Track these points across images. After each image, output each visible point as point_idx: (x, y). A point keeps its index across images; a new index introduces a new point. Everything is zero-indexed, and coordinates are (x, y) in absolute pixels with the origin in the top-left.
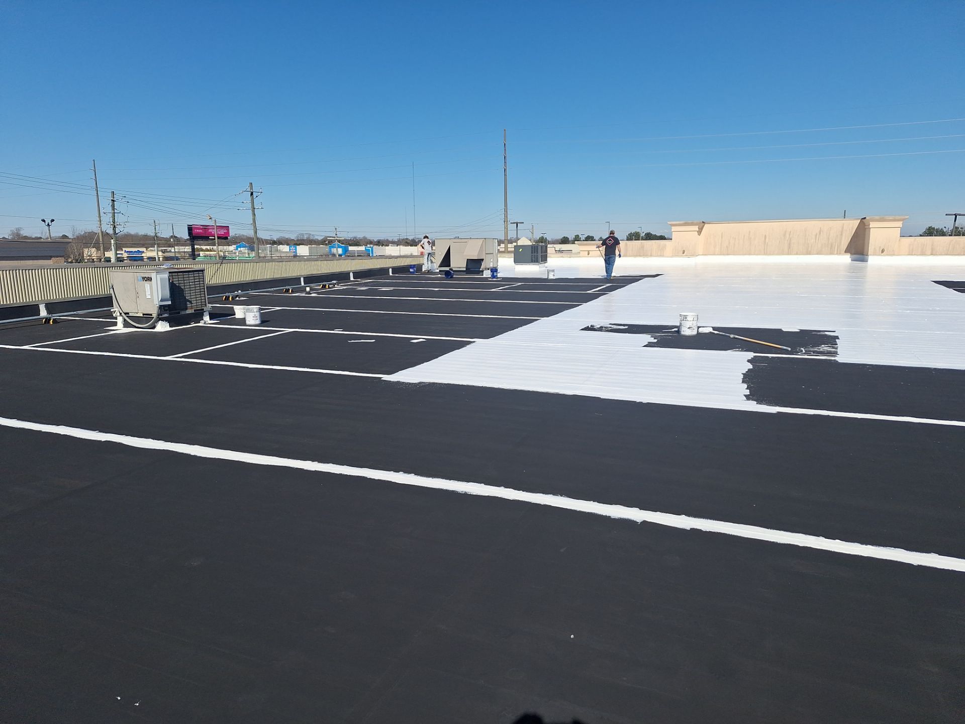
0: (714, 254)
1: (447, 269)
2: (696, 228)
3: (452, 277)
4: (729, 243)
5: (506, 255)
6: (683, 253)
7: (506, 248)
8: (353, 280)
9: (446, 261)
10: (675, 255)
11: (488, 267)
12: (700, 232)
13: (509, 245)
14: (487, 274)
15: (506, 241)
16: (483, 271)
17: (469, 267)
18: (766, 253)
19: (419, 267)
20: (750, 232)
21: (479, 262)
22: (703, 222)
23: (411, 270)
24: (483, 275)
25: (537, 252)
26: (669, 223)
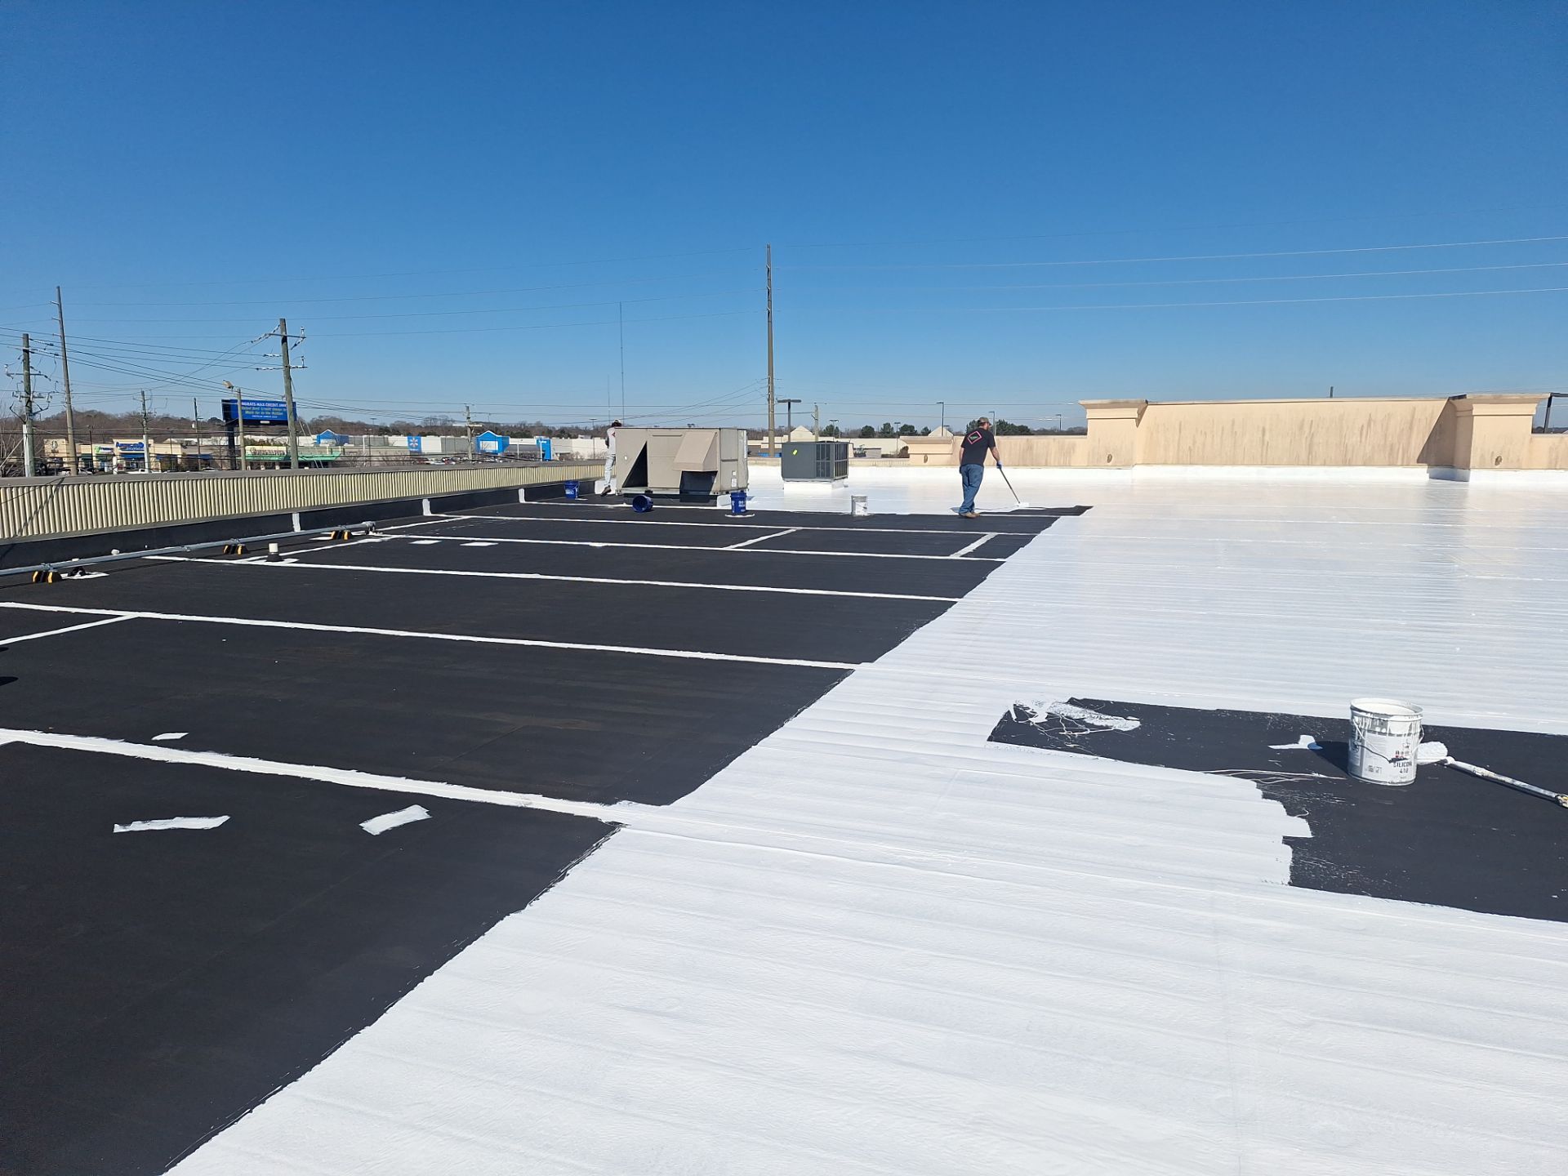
0: (1165, 463)
1: (640, 491)
2: (1134, 413)
3: (649, 509)
4: (1194, 443)
5: (768, 460)
6: (1109, 460)
7: (771, 443)
8: (431, 515)
9: (639, 473)
10: (1093, 464)
11: (727, 488)
12: (1138, 421)
13: (776, 438)
14: (724, 503)
15: (771, 433)
16: (715, 497)
17: (685, 488)
18: (1265, 462)
19: (586, 487)
20: (1233, 422)
21: (709, 476)
22: (1147, 402)
23: (568, 492)
24: (716, 506)
25: (828, 455)
26: (1081, 402)
